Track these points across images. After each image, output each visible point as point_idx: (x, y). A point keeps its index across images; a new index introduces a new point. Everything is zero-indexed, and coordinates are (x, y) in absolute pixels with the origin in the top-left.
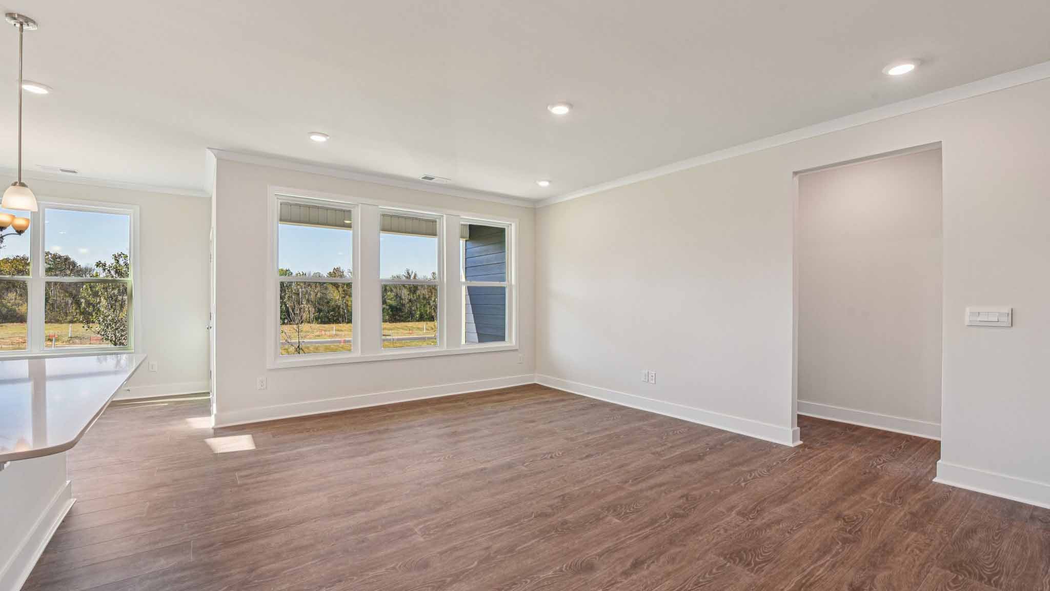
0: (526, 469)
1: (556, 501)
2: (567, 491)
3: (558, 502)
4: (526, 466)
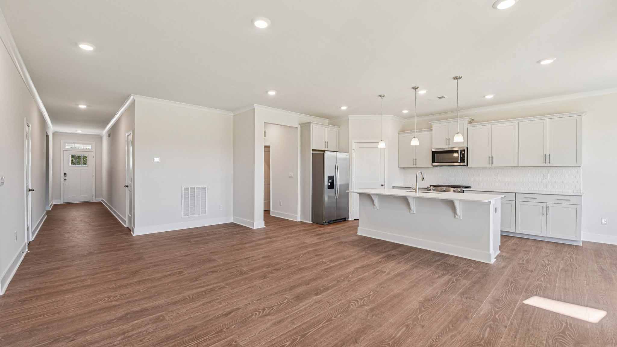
0: (286, 296)
1: (269, 276)
2: (261, 281)
3: (269, 275)
4: (286, 298)
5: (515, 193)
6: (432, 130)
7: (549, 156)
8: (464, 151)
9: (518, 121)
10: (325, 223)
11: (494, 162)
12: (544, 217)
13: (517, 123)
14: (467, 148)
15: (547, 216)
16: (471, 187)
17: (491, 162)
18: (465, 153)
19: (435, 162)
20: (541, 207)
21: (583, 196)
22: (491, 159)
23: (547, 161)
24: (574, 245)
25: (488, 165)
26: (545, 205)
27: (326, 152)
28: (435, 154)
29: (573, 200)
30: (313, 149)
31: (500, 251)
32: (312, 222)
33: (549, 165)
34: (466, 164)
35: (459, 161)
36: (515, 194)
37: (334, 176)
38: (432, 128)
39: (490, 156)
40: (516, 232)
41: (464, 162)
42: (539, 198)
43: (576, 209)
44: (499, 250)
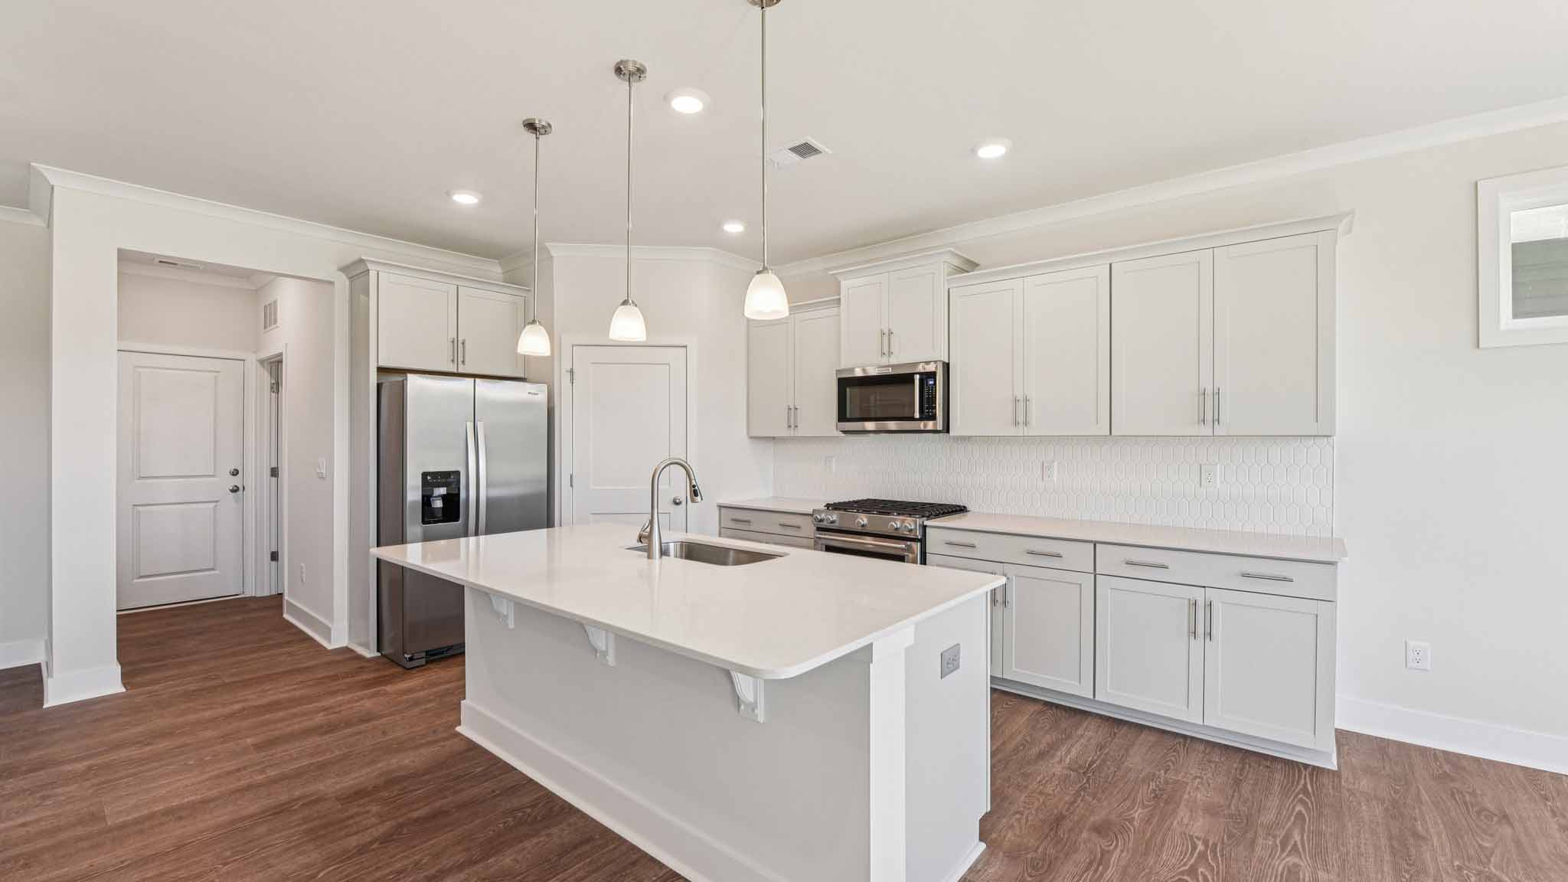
5: (1095, 544)
6: (839, 299)
7: (1216, 397)
8: (933, 375)
9: (1110, 262)
10: (411, 659)
11: (1033, 419)
12: (1197, 645)
13: (1108, 266)
14: (947, 367)
15: (1208, 639)
16: (969, 508)
17: (1021, 419)
18: (935, 384)
19: (848, 416)
20: (1186, 602)
21: (1339, 564)
22: (1021, 405)
23: (1209, 417)
24: (1306, 766)
25: (1012, 431)
26: (1198, 594)
27: (409, 376)
28: (848, 390)
29: (1305, 580)
30: (383, 364)
31: (983, 846)
32: (379, 654)
33: (1220, 430)
34: (940, 427)
35: (917, 415)
36: (1092, 545)
37: (457, 473)
38: (840, 294)
39: (1020, 397)
40: (1096, 698)
41: (933, 418)
42: (1180, 568)
43: (1317, 616)
44: (981, 840)
